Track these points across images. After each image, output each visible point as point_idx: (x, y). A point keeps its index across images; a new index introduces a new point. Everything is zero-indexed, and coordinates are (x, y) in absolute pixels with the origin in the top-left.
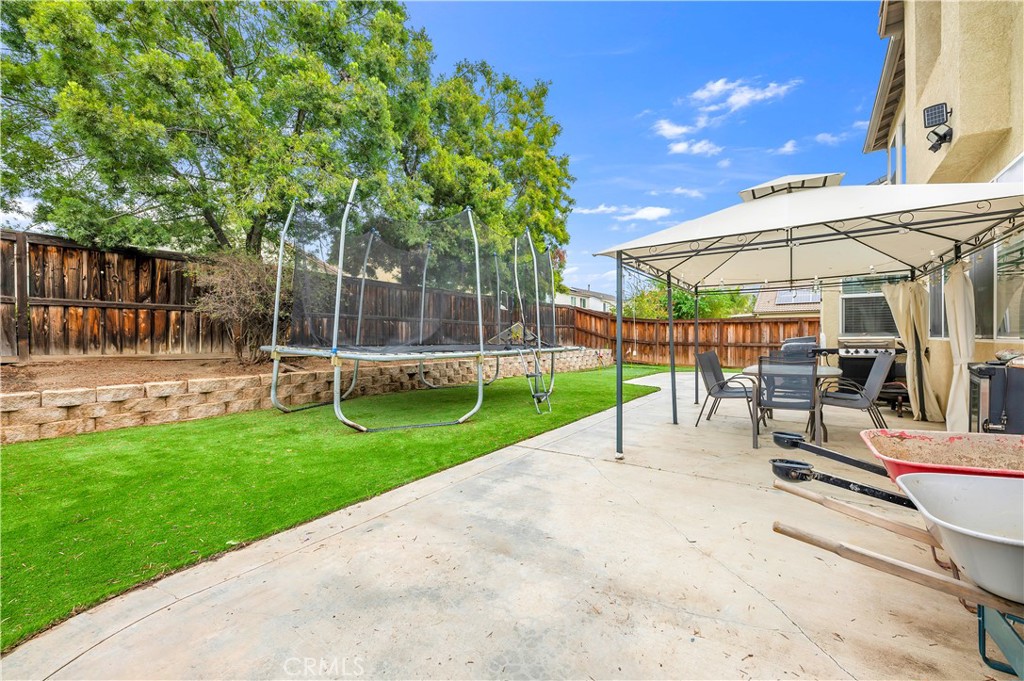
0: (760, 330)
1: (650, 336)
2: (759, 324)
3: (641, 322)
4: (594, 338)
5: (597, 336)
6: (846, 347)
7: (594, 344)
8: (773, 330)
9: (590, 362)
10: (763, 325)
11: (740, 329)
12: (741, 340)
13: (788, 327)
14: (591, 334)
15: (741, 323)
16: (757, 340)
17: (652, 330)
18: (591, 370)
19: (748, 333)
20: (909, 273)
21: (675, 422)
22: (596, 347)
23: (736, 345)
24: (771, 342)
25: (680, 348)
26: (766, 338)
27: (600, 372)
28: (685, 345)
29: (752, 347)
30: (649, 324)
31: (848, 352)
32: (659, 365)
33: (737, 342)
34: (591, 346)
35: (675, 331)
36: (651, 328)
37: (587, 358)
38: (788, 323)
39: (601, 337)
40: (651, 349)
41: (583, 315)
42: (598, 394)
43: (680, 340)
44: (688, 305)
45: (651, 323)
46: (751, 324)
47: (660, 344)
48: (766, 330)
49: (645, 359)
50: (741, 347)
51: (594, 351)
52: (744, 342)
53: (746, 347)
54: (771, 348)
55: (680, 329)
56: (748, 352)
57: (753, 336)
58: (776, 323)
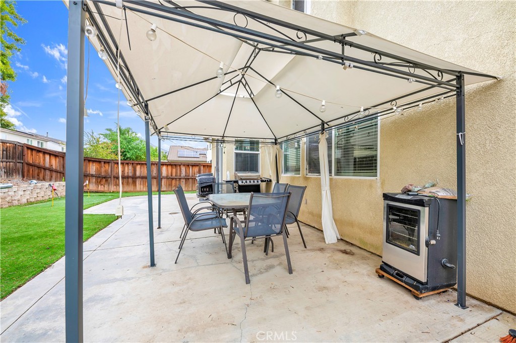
0: (180, 169)
1: (106, 171)
2: (180, 165)
3: (99, 161)
4: (48, 172)
5: (51, 170)
6: (241, 179)
7: (48, 177)
8: (187, 169)
9: (42, 194)
10: (182, 166)
11: (170, 168)
12: (170, 175)
13: (194, 168)
14: (45, 169)
15: (170, 165)
16: (179, 175)
17: (107, 167)
18: (41, 202)
19: (174, 170)
20: (274, 141)
21: (153, 264)
22: (51, 180)
23: (167, 178)
24: (186, 176)
25: (130, 180)
26: (183, 174)
27: (53, 202)
28: (134, 178)
29: (176, 179)
30: (105, 163)
31: (242, 182)
32: (113, 192)
33: (167, 176)
34: (44, 179)
35: (126, 168)
36: (107, 166)
37: (38, 191)
38: (195, 165)
39: (56, 172)
40: (106, 181)
41: (34, 152)
42: (45, 235)
43: (130, 174)
44: (131, 153)
45: (107, 162)
46: (176, 165)
47: (114, 177)
48: (183, 169)
49: (101, 188)
50: (170, 179)
51: (46, 184)
52: (171, 176)
53: (173, 179)
54: (186, 179)
55: (130, 167)
56: (174, 181)
57: (176, 173)
58: (188, 165)
